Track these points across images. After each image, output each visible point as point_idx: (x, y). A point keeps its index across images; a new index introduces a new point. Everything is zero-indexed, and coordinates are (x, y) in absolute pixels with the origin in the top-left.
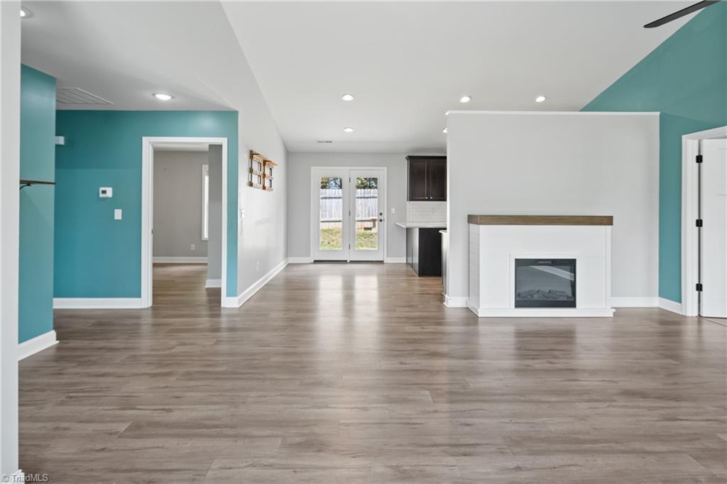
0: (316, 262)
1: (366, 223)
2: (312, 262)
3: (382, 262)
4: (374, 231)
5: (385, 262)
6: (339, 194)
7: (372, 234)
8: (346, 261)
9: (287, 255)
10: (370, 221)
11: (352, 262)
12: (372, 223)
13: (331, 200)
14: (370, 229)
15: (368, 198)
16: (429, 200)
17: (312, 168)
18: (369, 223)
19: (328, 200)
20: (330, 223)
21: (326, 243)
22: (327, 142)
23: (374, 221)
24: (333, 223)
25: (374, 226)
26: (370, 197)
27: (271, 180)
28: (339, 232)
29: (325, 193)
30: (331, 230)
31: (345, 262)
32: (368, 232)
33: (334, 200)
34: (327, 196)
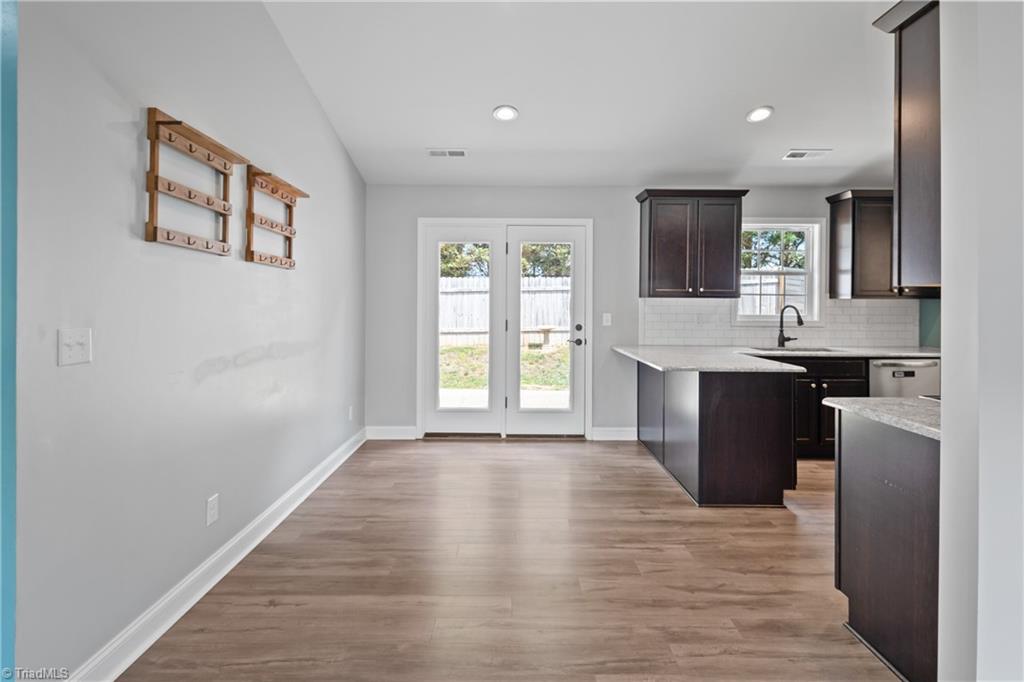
0: (430, 437)
1: (531, 335)
2: (421, 437)
3: (580, 438)
4: (545, 350)
5: (588, 437)
6: (485, 286)
7: (542, 357)
8: (499, 435)
9: (361, 421)
10: (538, 332)
11: (514, 438)
12: (542, 335)
13: (471, 296)
14: (539, 346)
15: (535, 292)
16: (695, 295)
17: (422, 222)
18: (537, 335)
19: (466, 296)
20: (470, 336)
21: (462, 374)
22: (452, 154)
23: (547, 332)
24: (476, 337)
25: (546, 340)
26: (540, 292)
27: (288, 239)
28: (485, 353)
29: (462, 285)
30: (472, 349)
31: (494, 437)
32: (535, 352)
33: (477, 296)
34: (465, 289)
